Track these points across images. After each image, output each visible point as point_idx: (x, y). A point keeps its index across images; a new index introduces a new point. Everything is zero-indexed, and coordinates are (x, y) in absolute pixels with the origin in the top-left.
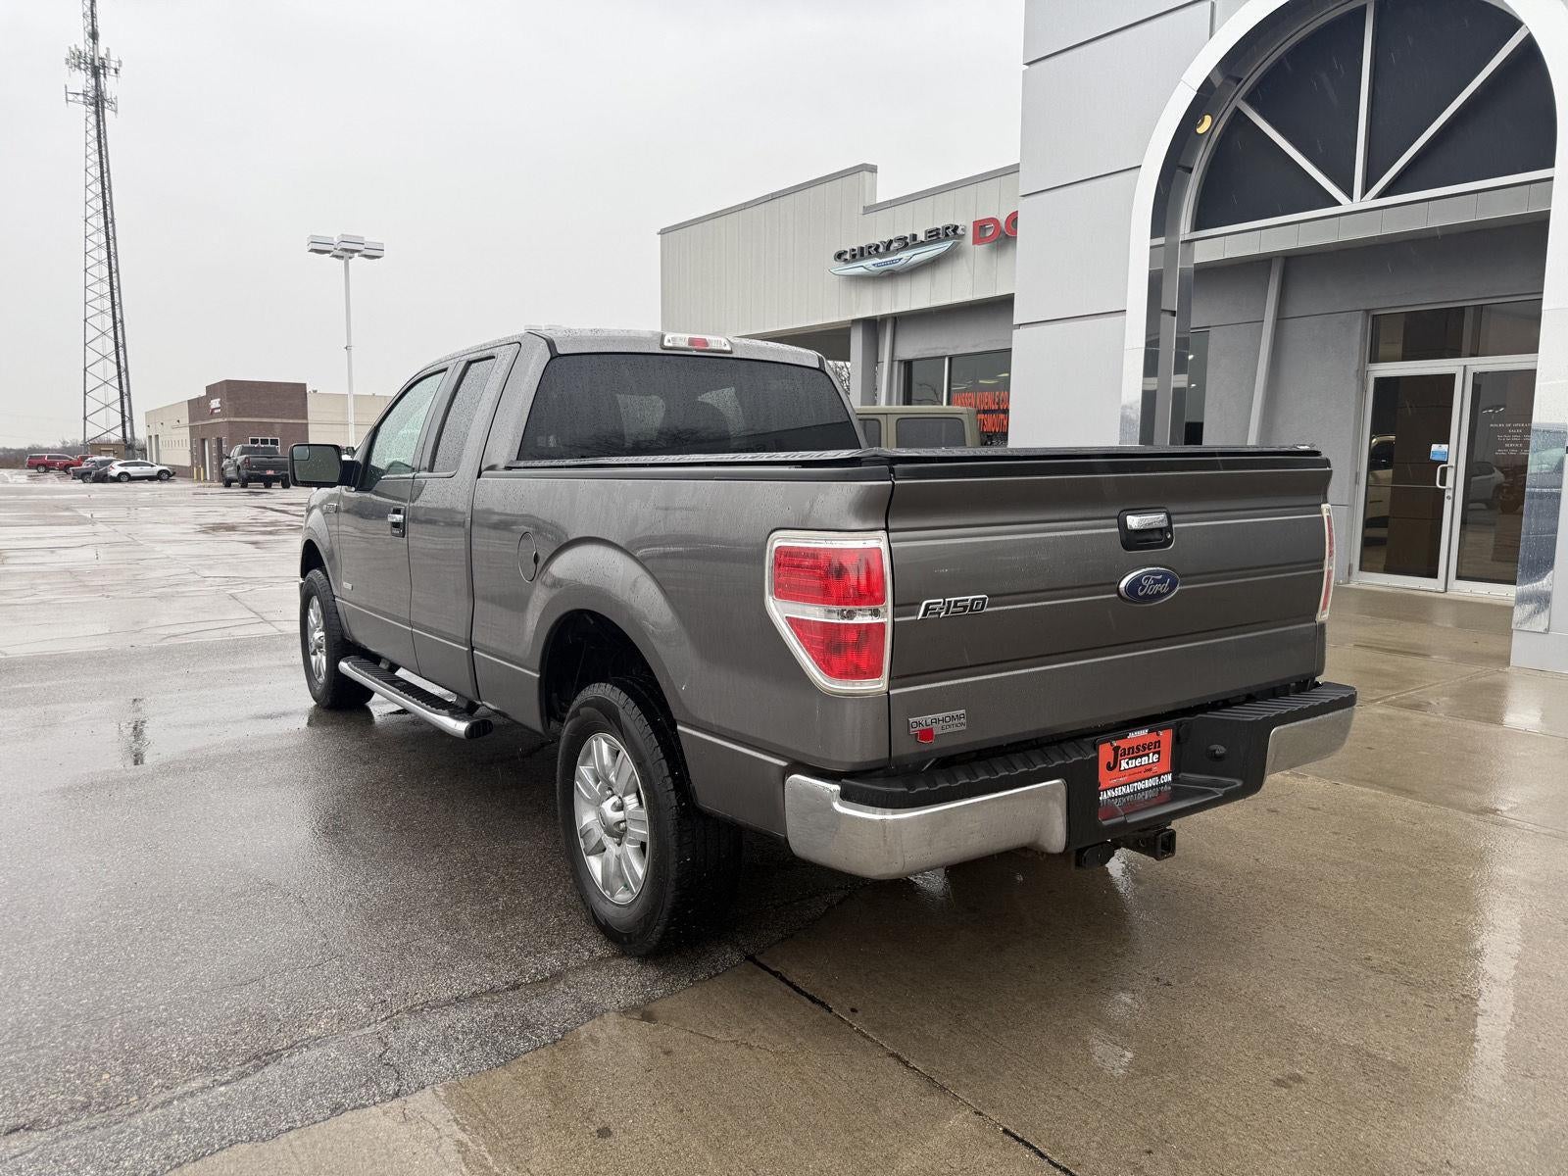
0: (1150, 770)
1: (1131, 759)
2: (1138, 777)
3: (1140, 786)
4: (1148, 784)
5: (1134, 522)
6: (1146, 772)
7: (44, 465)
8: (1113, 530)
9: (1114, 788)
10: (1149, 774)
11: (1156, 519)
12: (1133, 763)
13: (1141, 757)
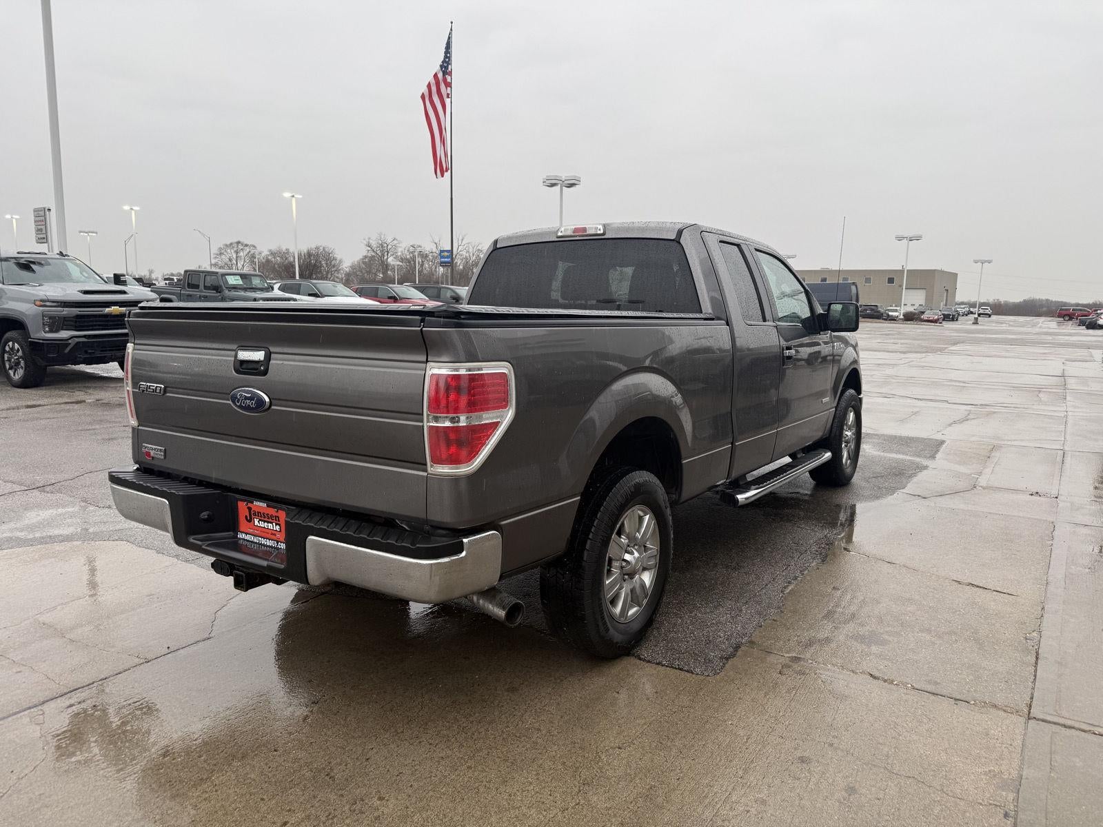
0: (275, 535)
1: (262, 521)
2: (263, 534)
3: (263, 541)
4: (269, 543)
5: (244, 355)
6: (269, 535)
7: (1068, 315)
8: (229, 358)
9: (246, 534)
10: (273, 537)
11: (259, 355)
12: (262, 524)
13: (268, 522)
